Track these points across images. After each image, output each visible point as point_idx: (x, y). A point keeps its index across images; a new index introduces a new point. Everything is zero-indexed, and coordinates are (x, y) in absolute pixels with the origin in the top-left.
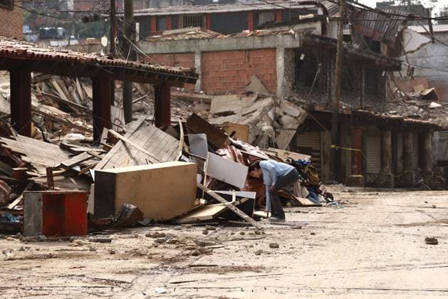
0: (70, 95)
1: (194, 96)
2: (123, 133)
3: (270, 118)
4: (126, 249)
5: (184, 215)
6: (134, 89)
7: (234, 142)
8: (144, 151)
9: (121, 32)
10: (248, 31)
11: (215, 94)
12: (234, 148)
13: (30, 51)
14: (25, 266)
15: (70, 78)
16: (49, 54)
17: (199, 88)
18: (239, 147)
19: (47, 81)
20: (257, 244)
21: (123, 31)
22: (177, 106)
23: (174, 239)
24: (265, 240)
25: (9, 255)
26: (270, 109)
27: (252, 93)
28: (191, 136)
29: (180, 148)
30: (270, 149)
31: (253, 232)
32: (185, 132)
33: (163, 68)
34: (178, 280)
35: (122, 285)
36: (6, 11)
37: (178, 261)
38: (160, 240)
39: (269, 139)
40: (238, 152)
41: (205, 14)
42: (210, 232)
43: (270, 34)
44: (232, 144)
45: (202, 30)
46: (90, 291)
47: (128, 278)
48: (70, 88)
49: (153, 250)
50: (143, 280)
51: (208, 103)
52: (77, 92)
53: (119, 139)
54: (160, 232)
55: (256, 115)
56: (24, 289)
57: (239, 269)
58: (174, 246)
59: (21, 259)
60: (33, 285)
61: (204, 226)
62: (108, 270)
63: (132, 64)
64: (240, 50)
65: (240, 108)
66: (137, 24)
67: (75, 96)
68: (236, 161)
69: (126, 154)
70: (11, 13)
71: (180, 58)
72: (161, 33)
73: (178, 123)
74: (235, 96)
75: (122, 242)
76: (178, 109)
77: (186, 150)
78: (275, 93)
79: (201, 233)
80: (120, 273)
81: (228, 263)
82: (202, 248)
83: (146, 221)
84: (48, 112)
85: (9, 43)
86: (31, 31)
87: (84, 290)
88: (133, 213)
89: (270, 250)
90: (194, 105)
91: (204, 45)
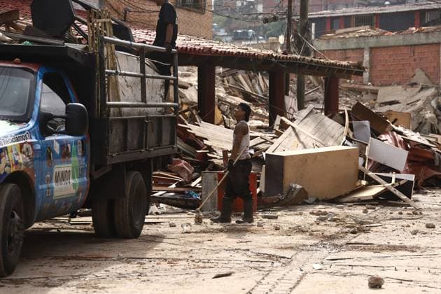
0: (253, 87)
1: (363, 87)
2: (293, 120)
3: (433, 107)
4: (290, 226)
5: (346, 195)
6: (308, 82)
7: (396, 128)
8: (312, 136)
9: (296, 31)
10: (414, 29)
11: (382, 85)
12: (395, 134)
13: (214, 48)
14: (199, 239)
15: (254, 72)
16: (231, 51)
17: (367, 80)
18: (400, 133)
19: (234, 75)
20: (414, 224)
21: (298, 30)
22: (347, 96)
23: (336, 217)
24: (422, 221)
25: (186, 228)
26: (433, 99)
27: (416, 84)
28: (355, 123)
29: (345, 134)
30: (431, 135)
31: (411, 212)
32: (350, 119)
33: (332, 62)
34: (334, 258)
35: (283, 260)
36: (199, 15)
37: (337, 238)
38: (322, 217)
39: (432, 126)
40: (399, 137)
41: (375, 14)
42: (370, 211)
43: (435, 30)
44: (394, 130)
45: (372, 28)
46: (252, 265)
47: (288, 254)
48: (253, 81)
49: (314, 228)
50: (301, 256)
51: (375, 93)
52: (259, 84)
53: (289, 125)
54: (323, 210)
55: (420, 104)
56: (193, 261)
57: (394, 248)
58: (335, 223)
59: (196, 232)
60: (202, 257)
61: (365, 205)
62: (270, 246)
63: (304, 59)
64: (406, 46)
65: (405, 98)
66: (313, 24)
67: (257, 87)
68: (397, 146)
69: (296, 139)
70: (203, 16)
71: (350, 54)
72: (334, 32)
73: (344, 111)
74: (400, 87)
75: (287, 218)
76: (348, 99)
77: (351, 135)
78: (438, 84)
79: (362, 211)
80: (282, 248)
81: (384, 243)
82: (360, 227)
83: (311, 200)
84: (233, 102)
85: (197, 42)
86: (226, 34)
87: (247, 264)
88: (299, 193)
89: (427, 230)
90: (362, 96)
91: (372, 42)
